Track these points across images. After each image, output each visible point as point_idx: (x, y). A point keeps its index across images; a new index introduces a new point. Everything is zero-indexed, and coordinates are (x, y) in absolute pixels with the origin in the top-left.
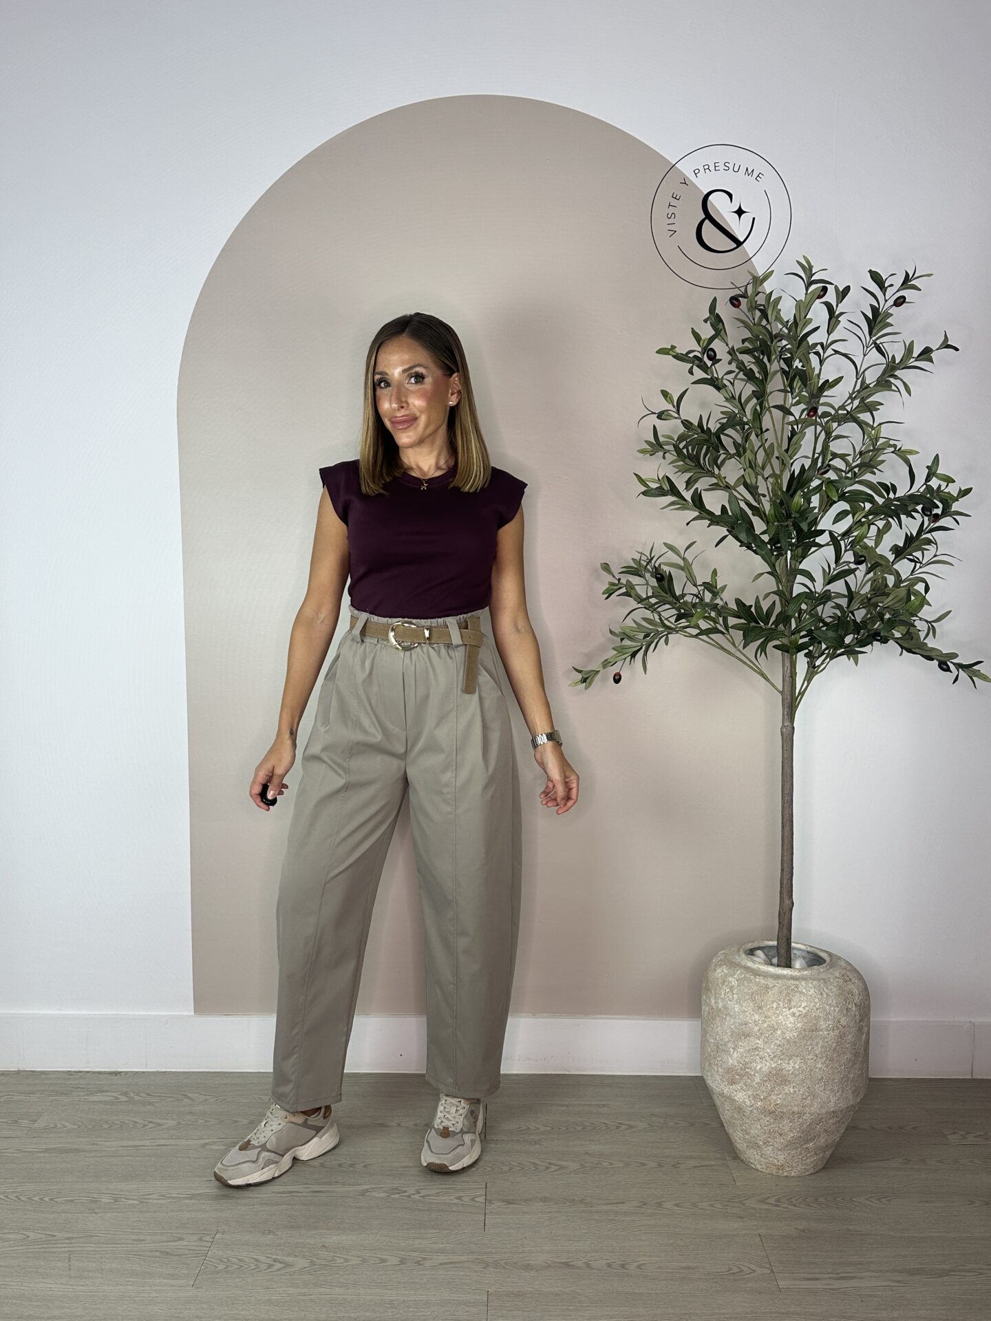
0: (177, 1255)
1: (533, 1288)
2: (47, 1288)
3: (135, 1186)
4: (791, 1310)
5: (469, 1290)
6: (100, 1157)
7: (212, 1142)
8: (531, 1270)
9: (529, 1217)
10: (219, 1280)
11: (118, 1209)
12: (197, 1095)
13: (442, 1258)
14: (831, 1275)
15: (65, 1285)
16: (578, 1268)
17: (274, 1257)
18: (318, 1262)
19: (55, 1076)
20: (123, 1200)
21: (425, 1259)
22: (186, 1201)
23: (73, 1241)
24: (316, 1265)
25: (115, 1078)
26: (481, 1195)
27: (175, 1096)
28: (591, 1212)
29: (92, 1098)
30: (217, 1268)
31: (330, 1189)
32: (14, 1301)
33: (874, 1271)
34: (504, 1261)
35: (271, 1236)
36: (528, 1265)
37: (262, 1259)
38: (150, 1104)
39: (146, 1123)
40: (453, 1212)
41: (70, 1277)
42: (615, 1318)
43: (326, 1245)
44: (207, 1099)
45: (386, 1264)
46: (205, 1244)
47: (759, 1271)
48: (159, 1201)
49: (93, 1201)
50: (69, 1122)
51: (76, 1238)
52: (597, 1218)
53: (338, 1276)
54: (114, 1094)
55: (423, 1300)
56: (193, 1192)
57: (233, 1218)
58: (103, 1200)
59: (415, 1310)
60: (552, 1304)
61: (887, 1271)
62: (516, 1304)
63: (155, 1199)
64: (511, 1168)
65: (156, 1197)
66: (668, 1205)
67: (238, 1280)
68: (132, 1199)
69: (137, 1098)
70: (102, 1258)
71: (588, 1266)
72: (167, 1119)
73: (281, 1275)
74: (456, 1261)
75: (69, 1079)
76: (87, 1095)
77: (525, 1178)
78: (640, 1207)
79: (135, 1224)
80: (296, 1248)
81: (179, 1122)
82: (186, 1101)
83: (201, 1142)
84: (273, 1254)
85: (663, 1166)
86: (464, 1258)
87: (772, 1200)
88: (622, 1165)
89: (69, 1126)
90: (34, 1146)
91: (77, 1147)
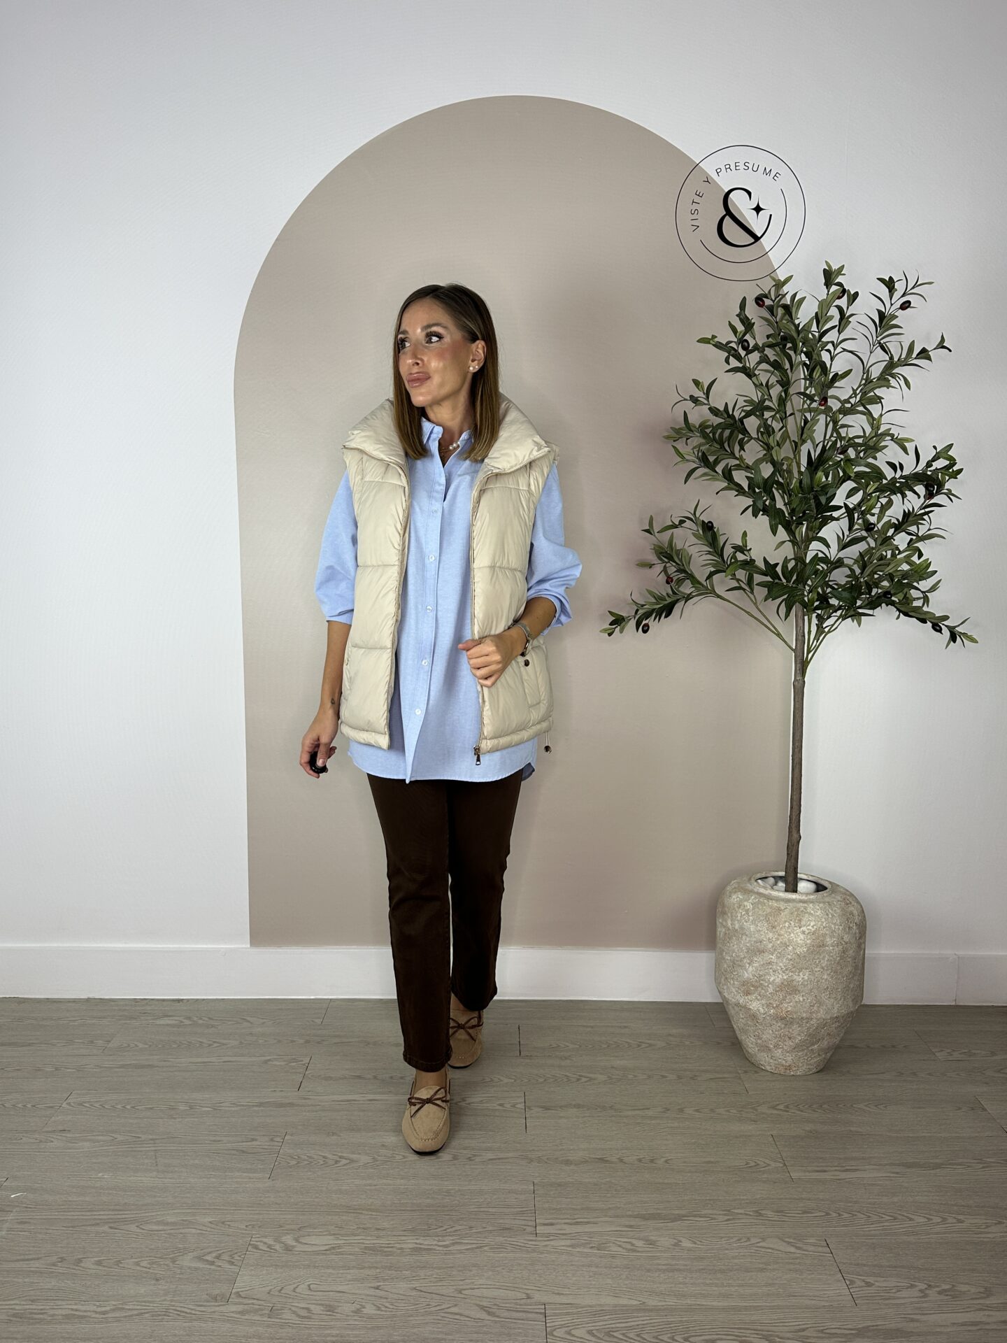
0: (253, 1153)
1: (573, 1179)
2: (139, 1180)
3: (207, 1096)
5: (518, 1181)
6: (172, 1072)
7: (274, 1058)
8: (571, 1164)
9: (565, 1120)
10: (292, 1173)
11: (194, 1115)
12: (255, 1019)
13: (490, 1155)
14: (837, 1168)
15: (154, 1178)
16: (612, 1163)
17: (340, 1154)
18: (379, 1158)
19: (122, 1003)
20: (198, 1107)
21: (475, 1156)
22: (255, 1108)
23: (157, 1141)
24: (377, 1161)
25: (177, 1004)
26: (520, 1103)
27: (235, 1019)
28: (620, 1116)
29: (159, 1022)
30: (289, 1163)
33: (875, 1165)
34: (546, 1157)
35: (335, 1137)
36: (568, 1160)
37: (330, 1156)
39: (210, 1042)
40: (498, 1116)
41: (158, 1171)
44: (264, 1022)
46: (276, 1143)
47: (774, 1165)
48: (231, 1109)
49: (170, 1109)
50: (140, 1042)
51: (159, 1139)
52: (626, 1121)
53: (396, 1171)
54: (179, 1019)
55: (475, 1190)
56: (262, 1101)
57: (299, 1122)
58: (180, 1107)
60: (591, 1192)
61: (886, 1165)
62: (559, 1192)
63: (227, 1107)
64: (545, 1080)
65: (227, 1105)
66: (689, 1111)
67: (309, 1173)
68: (206, 1107)
69: (201, 1022)
70: (185, 1156)
71: (621, 1161)
72: (230, 1039)
73: (348, 1169)
74: (503, 1157)
75: (135, 1006)
76: (155, 1019)
77: (558, 1088)
78: (664, 1112)
79: (211, 1127)
80: (359, 1147)
81: (241, 1042)
82: (246, 1024)
83: (263, 1058)
84: (339, 1152)
85: (681, 1078)
86: (510, 1155)
87: (781, 1107)
88: (645, 1077)
89: (141, 1045)
90: (111, 1063)
91: (151, 1063)
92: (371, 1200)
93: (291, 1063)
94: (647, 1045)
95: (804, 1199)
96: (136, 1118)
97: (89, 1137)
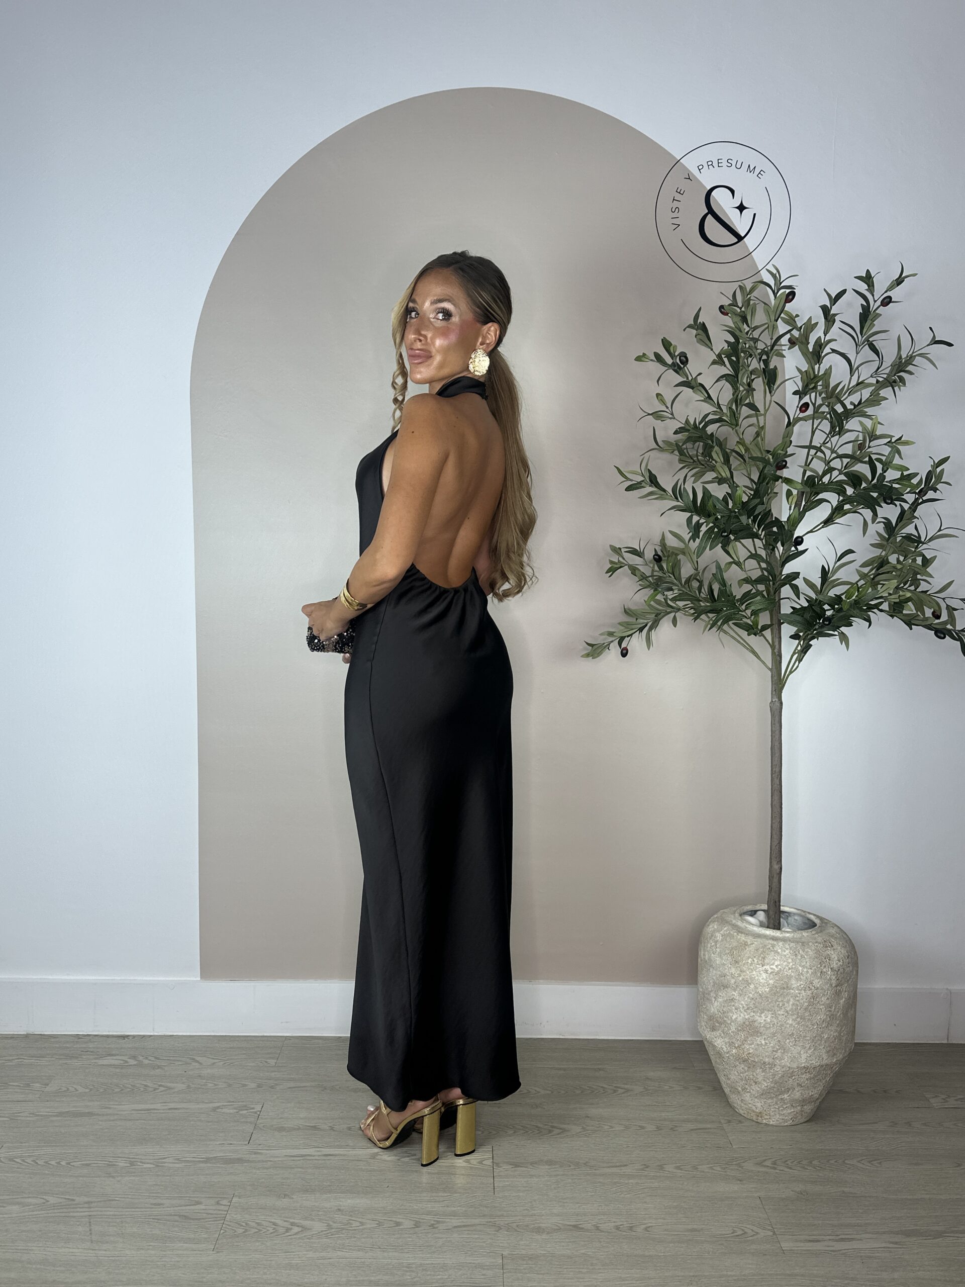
0: (197, 1219)
1: (545, 1250)
2: (70, 1253)
3: (151, 1150)
4: (795, 1271)
5: (485, 1253)
6: (113, 1120)
7: (223, 1106)
8: (543, 1232)
9: (538, 1179)
10: (239, 1244)
11: (134, 1173)
12: (205, 1059)
13: (455, 1222)
14: (831, 1237)
15: (87, 1249)
16: (587, 1230)
17: (292, 1220)
18: (335, 1225)
19: (63, 1040)
20: (139, 1164)
21: (438, 1222)
22: (202, 1165)
23: (93, 1204)
24: (332, 1228)
25: (121, 1041)
26: (489, 1159)
27: (183, 1059)
28: (596, 1175)
29: (100, 1062)
30: (235, 1232)
31: (342, 1153)
32: (38, 1266)
33: (869, 1233)
34: (515, 1224)
35: (286, 1201)
36: (540, 1227)
37: (280, 1222)
38: (159, 1067)
39: (156, 1086)
40: (463, 1175)
41: (92, 1242)
42: (627, 1280)
43: (342, 1208)
44: (214, 1063)
45: (401, 1227)
46: (222, 1207)
47: (762, 1233)
48: (174, 1165)
49: (109, 1165)
50: (81, 1086)
51: (95, 1202)
52: (601, 1180)
53: (354, 1239)
54: (123, 1058)
55: (439, 1264)
56: (209, 1155)
57: (248, 1182)
58: (120, 1164)
59: (433, 1273)
60: (565, 1267)
61: (884, 1233)
62: (530, 1267)
63: (170, 1163)
64: (515, 1133)
65: (171, 1161)
66: (670, 1168)
67: (257, 1244)
68: (148, 1163)
69: (146, 1062)
70: (122, 1222)
71: (597, 1228)
72: (177, 1083)
73: (300, 1238)
74: (469, 1224)
75: (77, 1042)
76: (95, 1059)
77: (529, 1141)
78: (642, 1170)
79: (153, 1188)
80: (313, 1211)
81: (189, 1086)
82: (194, 1064)
83: (211, 1105)
84: (290, 1218)
85: (661, 1129)
86: (477, 1221)
87: (768, 1163)
88: (622, 1128)
89: (81, 1090)
90: (48, 1110)
91: (91, 1111)
92: (324, 1277)
93: (242, 1110)
94: (623, 1091)
95: (797, 1275)
96: (70, 1176)
97: (16, 1200)
